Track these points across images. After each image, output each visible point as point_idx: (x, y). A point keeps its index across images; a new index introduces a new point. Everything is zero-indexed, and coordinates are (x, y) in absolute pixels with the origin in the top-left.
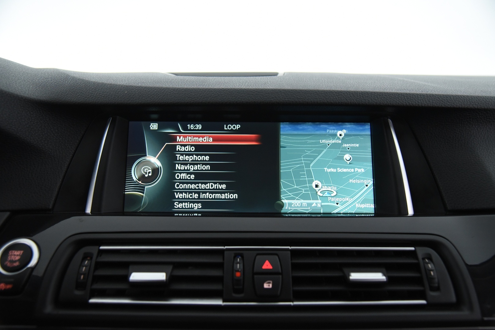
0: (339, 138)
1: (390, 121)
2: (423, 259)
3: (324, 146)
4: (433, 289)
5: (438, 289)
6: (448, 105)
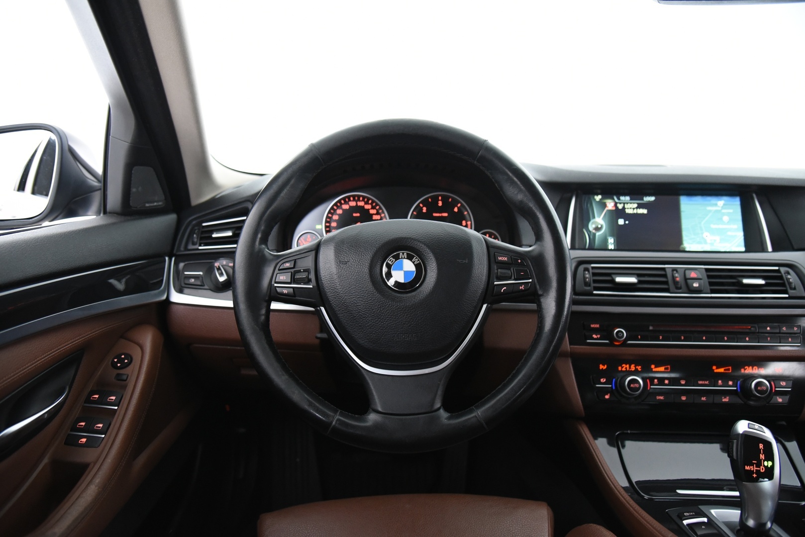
0: (719, 207)
1: (754, 196)
2: (785, 273)
3: (710, 211)
4: (791, 289)
5: (795, 289)
6: (794, 184)
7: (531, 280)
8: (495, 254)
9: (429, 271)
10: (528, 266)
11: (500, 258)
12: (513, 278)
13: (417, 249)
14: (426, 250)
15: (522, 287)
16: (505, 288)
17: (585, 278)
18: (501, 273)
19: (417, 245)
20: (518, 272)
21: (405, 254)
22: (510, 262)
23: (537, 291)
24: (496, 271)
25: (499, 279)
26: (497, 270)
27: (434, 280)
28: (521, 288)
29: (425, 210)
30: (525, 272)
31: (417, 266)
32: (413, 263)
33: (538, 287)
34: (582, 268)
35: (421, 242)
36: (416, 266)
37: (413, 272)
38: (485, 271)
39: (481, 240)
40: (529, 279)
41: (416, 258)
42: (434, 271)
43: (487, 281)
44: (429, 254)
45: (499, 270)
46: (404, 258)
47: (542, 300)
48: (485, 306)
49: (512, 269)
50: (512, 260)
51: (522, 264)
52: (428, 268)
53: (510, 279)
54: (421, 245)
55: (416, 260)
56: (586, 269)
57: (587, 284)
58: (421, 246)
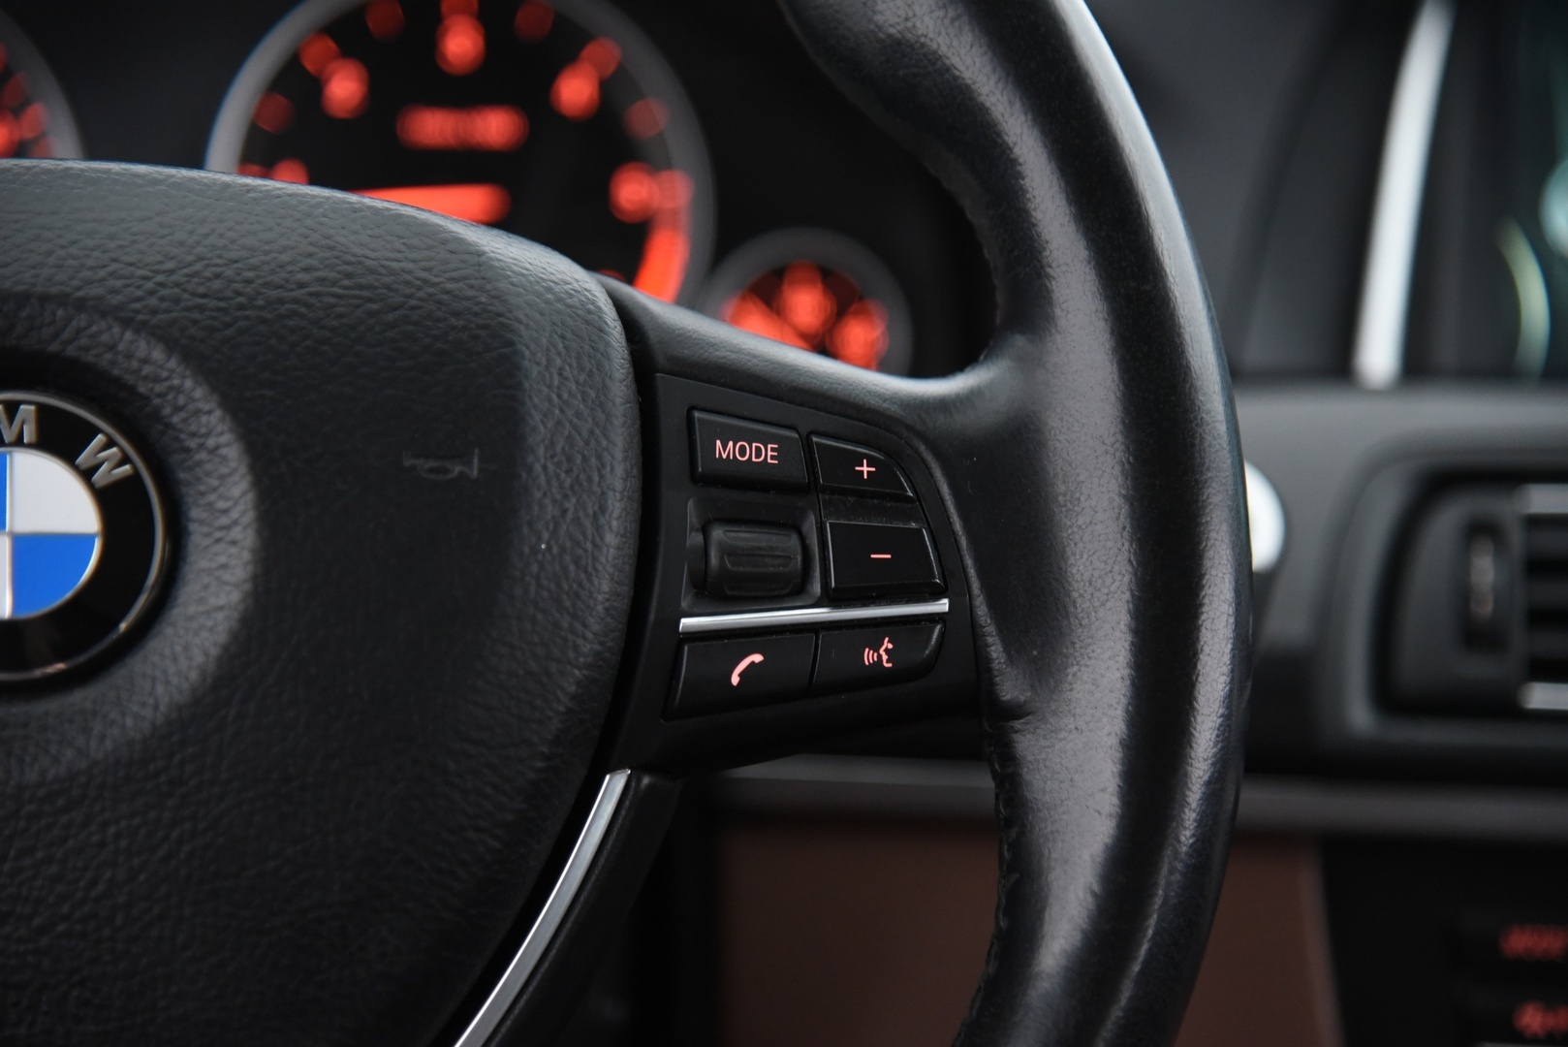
7: (943, 605)
8: (690, 420)
9: (198, 537)
10: (925, 504)
11: (726, 450)
12: (816, 588)
13: (118, 382)
14: (178, 390)
15: (880, 655)
16: (757, 658)
17: (1463, 593)
18: (728, 551)
19: (112, 348)
20: (852, 545)
21: (27, 411)
22: (798, 472)
23: (991, 684)
24: (695, 539)
25: (717, 594)
26: (705, 530)
27: (235, 596)
28: (869, 657)
29: (344, 88)
30: (906, 545)
31: (114, 501)
32: (86, 475)
33: (996, 651)
34: (1447, 521)
35: (141, 328)
36: (107, 498)
37: (82, 541)
38: (611, 539)
39: (589, 318)
40: (936, 596)
41: (110, 443)
42: (236, 533)
43: (623, 604)
44: (198, 412)
45: (718, 533)
46: (19, 442)
47: (1027, 743)
48: (613, 787)
49: (810, 525)
50: (810, 462)
51: (883, 494)
52: (195, 513)
53: (792, 592)
54: (142, 348)
55: (108, 456)
56: (1481, 531)
57: (1477, 636)
58: (145, 361)
